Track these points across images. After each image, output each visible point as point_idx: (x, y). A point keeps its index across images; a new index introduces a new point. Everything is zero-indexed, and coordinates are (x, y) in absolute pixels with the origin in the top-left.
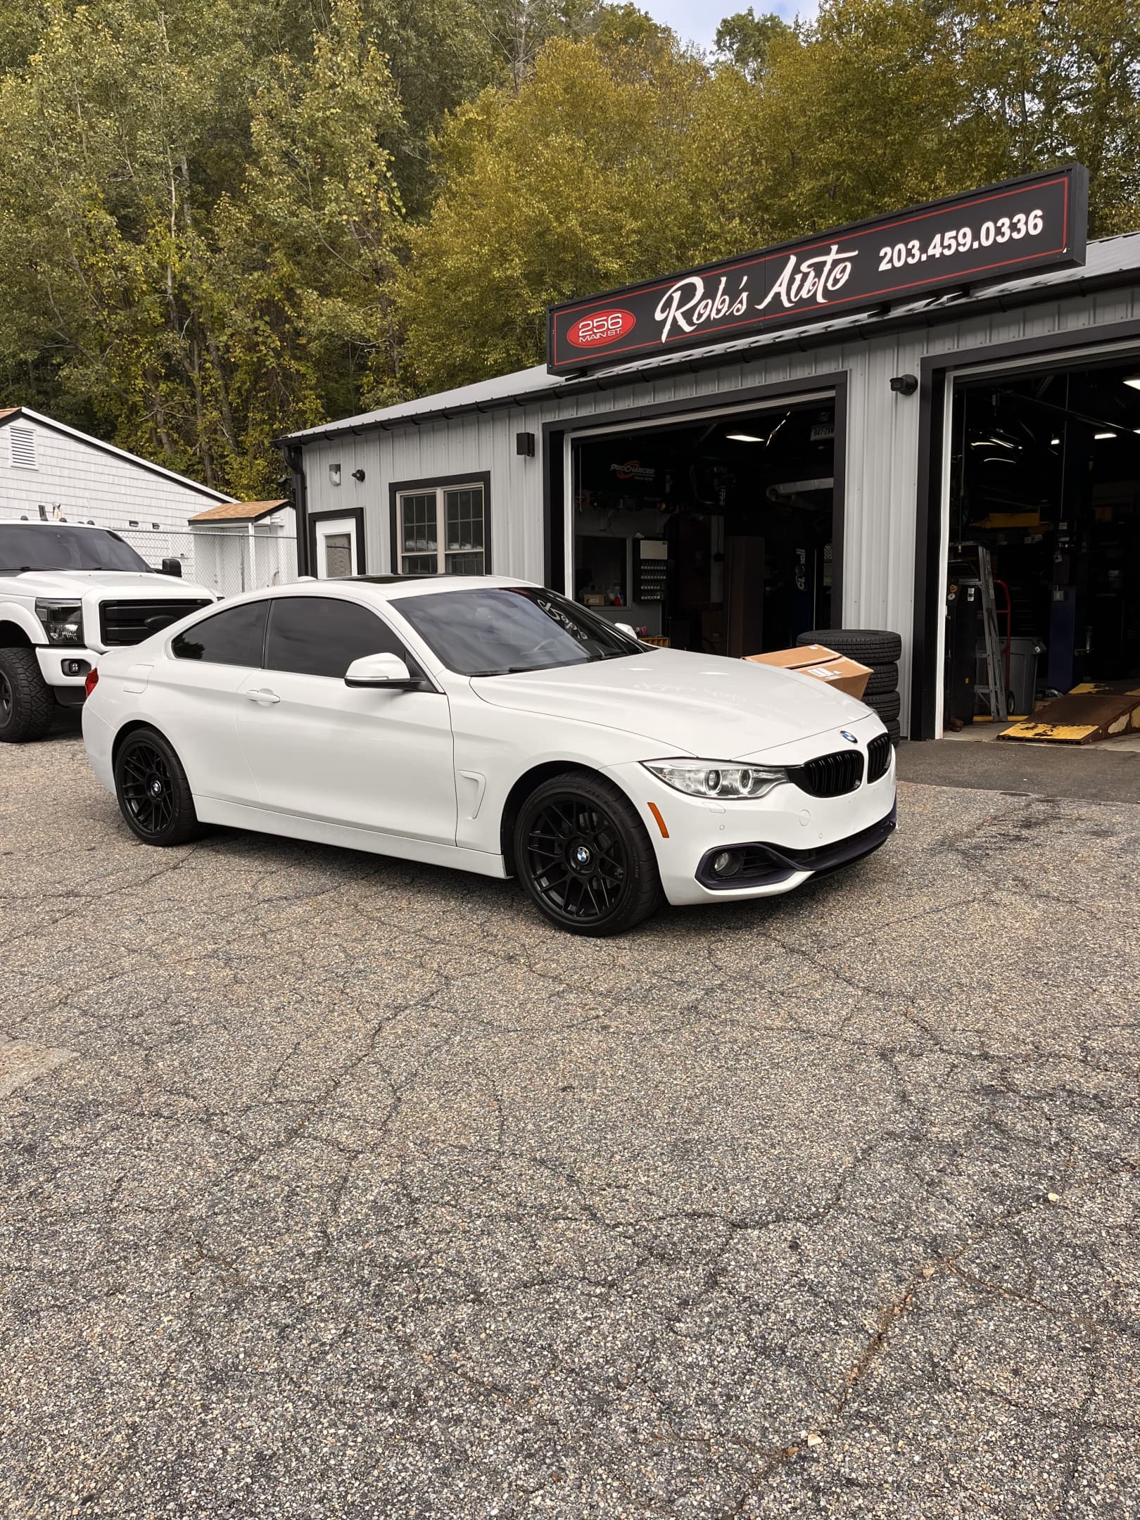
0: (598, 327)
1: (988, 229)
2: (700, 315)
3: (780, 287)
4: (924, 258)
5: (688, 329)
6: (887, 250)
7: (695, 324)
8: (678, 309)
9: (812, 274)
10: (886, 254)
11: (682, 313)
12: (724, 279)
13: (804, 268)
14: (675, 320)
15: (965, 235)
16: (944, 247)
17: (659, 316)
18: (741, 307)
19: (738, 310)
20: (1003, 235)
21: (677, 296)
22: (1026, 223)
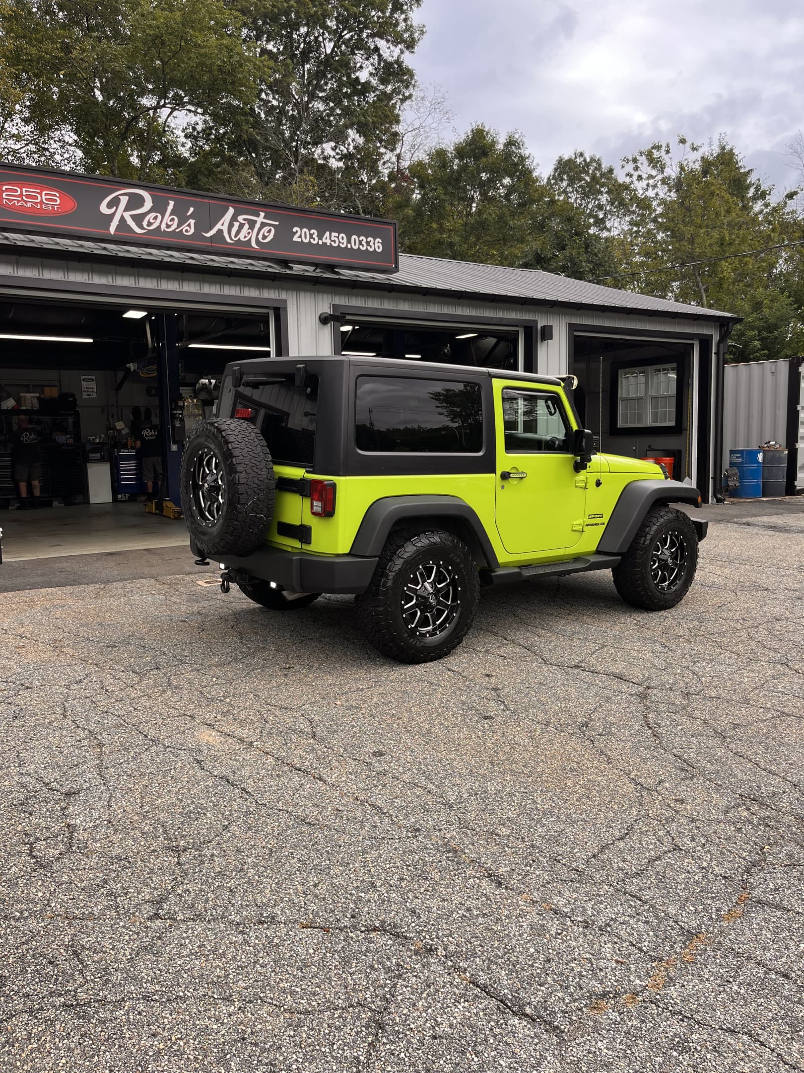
0: (27, 196)
1: (355, 240)
2: (149, 224)
3: (223, 225)
4: (320, 242)
5: (138, 231)
6: (298, 229)
7: (145, 229)
8: (126, 210)
9: (247, 226)
10: (297, 231)
11: (131, 216)
12: (172, 203)
13: (241, 218)
14: (122, 219)
15: (343, 238)
16: (332, 241)
17: (104, 209)
18: (189, 228)
19: (187, 231)
20: (363, 246)
21: (124, 200)
22: (374, 244)
